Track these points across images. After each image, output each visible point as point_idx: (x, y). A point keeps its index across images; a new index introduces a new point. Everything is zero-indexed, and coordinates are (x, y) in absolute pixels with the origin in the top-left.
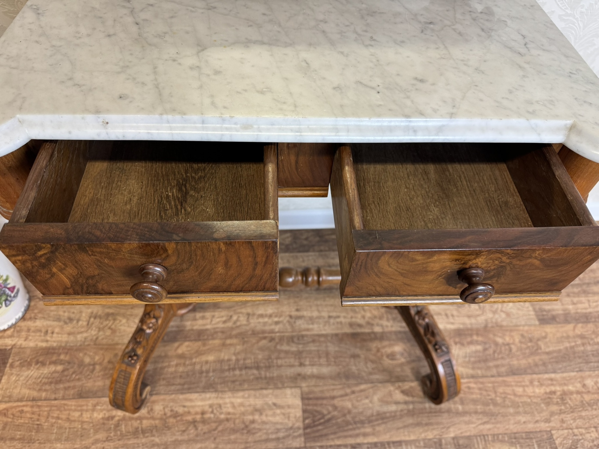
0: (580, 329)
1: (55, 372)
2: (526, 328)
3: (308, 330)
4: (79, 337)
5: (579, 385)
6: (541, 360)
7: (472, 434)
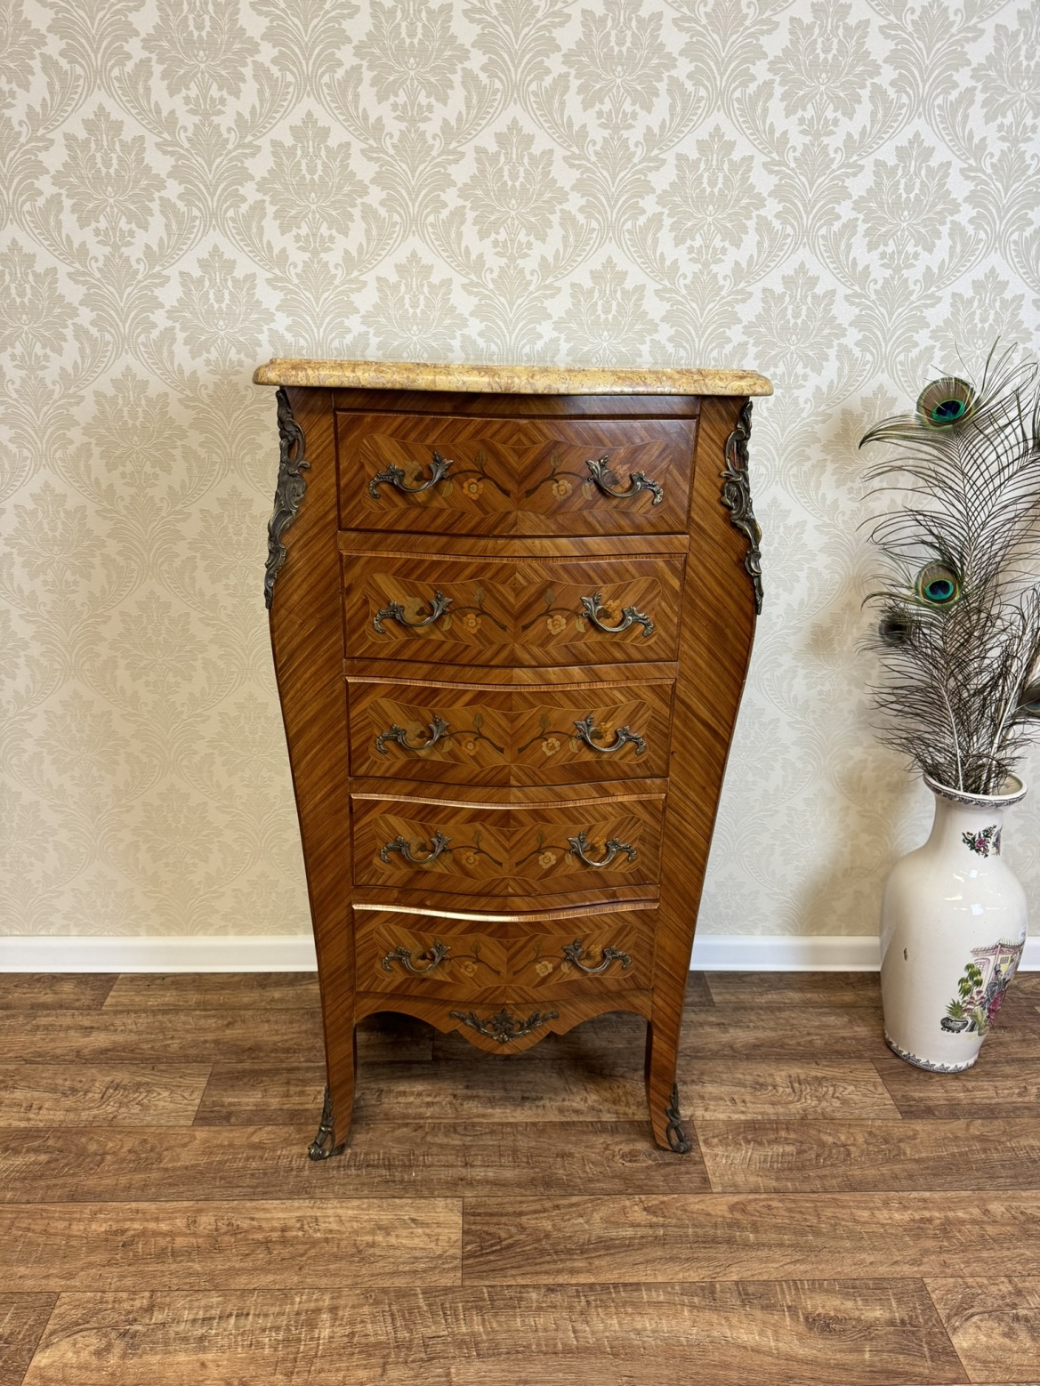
0: (977, 1127)
1: (34, 1163)
2: (878, 1123)
3: (484, 1116)
4: (85, 1115)
5: (976, 1212)
6: (904, 1170)
7: (772, 1278)
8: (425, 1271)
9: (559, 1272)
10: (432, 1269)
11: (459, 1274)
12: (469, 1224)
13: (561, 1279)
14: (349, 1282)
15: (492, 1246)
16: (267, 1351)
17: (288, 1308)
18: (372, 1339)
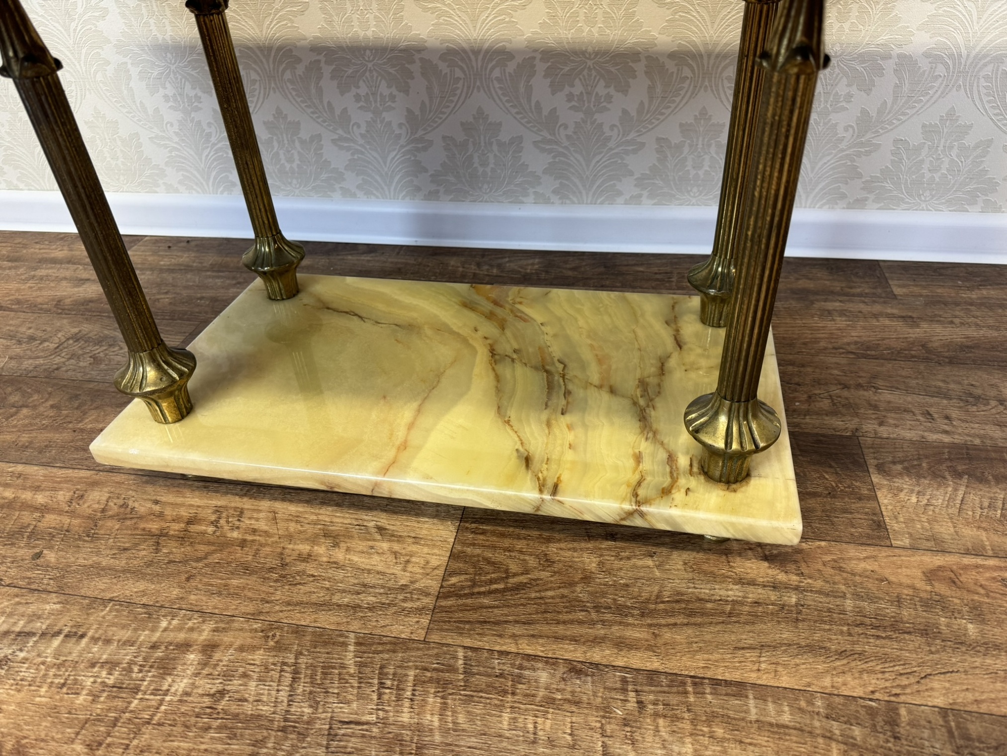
8: (371, 608)
9: (597, 641)
10: (383, 606)
11: (425, 621)
12: (464, 544)
13: (597, 655)
14: (250, 608)
15: (491, 582)
16: (81, 699)
17: (144, 635)
18: (248, 709)
